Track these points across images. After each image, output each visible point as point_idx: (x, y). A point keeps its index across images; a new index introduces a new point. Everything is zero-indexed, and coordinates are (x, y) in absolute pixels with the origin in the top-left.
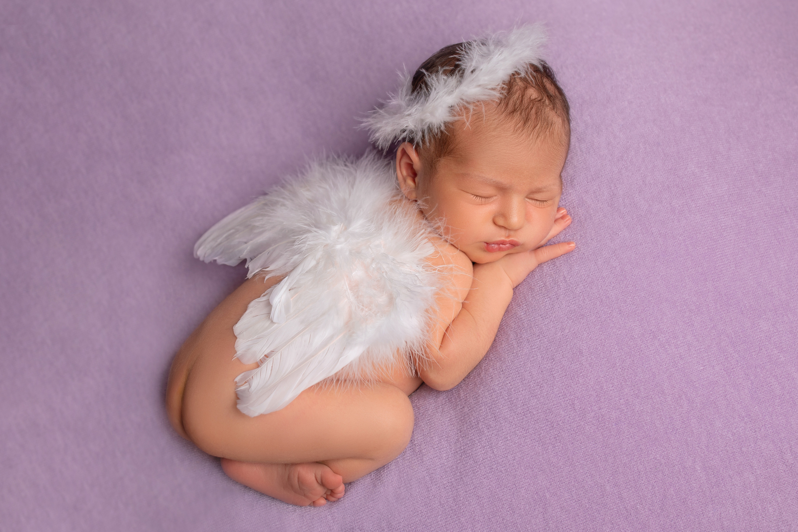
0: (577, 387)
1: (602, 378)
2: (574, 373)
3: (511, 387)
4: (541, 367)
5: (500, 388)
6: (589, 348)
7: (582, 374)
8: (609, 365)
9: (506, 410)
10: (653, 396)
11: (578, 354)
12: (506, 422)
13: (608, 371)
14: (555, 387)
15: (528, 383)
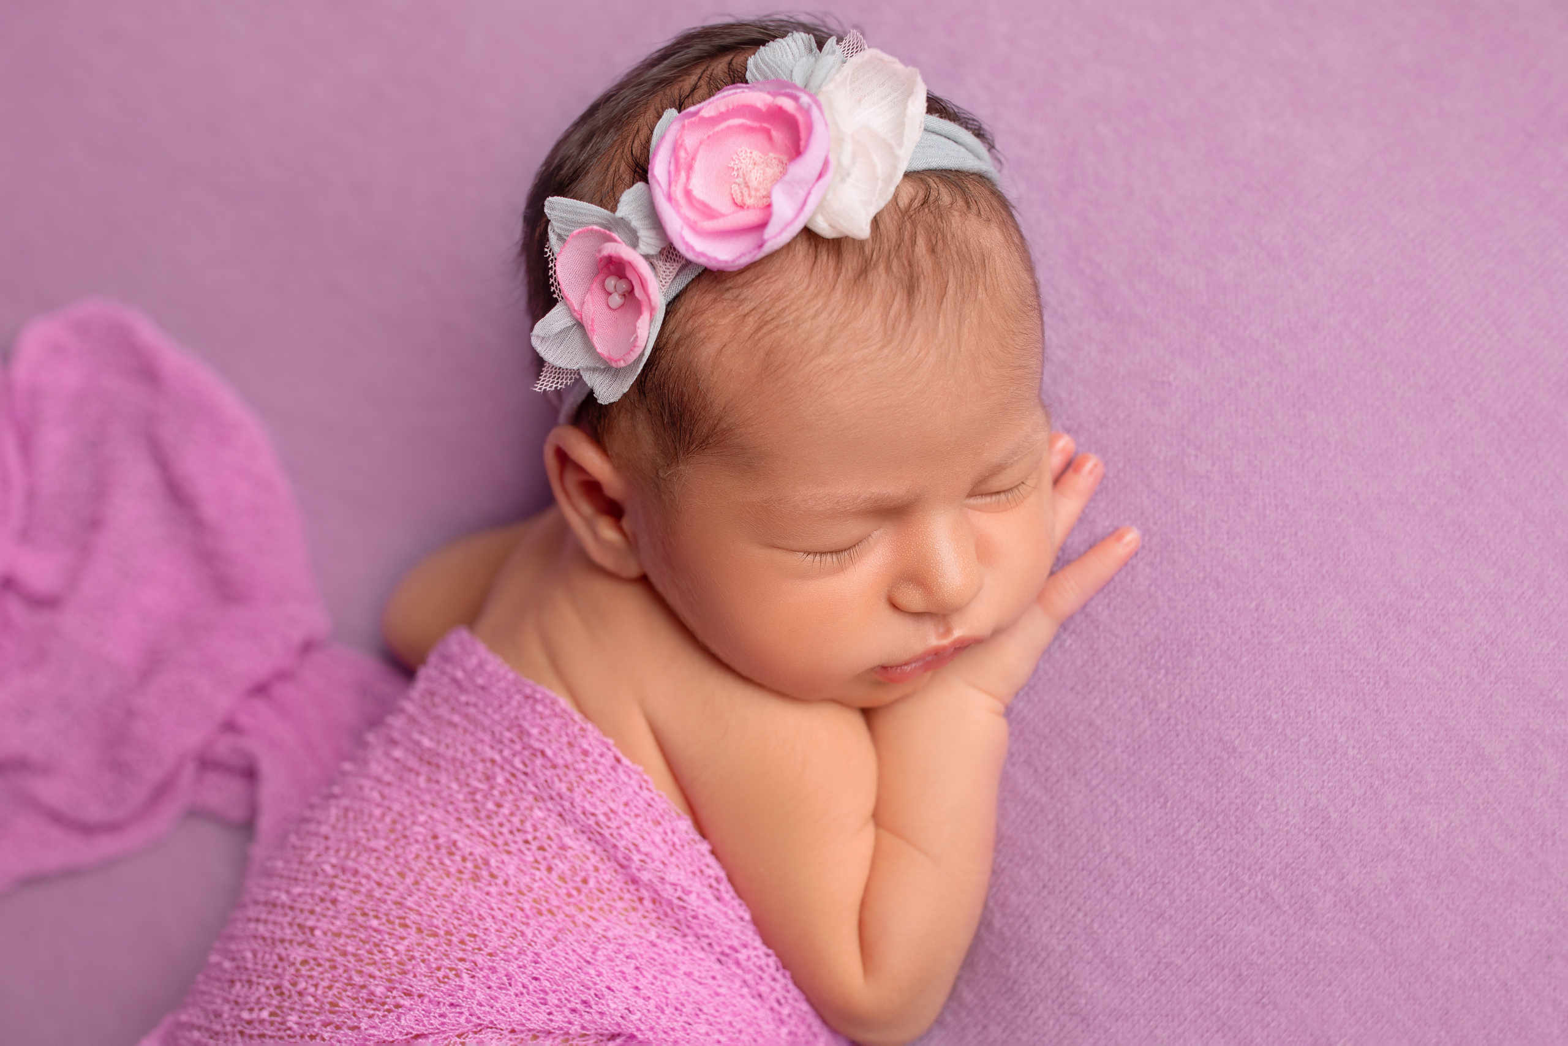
0: (1262, 846)
1: (1319, 796)
2: (1238, 813)
3: (1088, 920)
4: (1139, 829)
5: (1062, 936)
6: (1246, 729)
7: (1259, 808)
8: (1320, 751)
9: (1106, 989)
10: (1462, 779)
11: (1226, 757)
12: (1117, 1020)
13: (1325, 768)
14: (1201, 870)
15: (1127, 887)
